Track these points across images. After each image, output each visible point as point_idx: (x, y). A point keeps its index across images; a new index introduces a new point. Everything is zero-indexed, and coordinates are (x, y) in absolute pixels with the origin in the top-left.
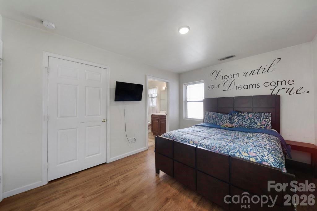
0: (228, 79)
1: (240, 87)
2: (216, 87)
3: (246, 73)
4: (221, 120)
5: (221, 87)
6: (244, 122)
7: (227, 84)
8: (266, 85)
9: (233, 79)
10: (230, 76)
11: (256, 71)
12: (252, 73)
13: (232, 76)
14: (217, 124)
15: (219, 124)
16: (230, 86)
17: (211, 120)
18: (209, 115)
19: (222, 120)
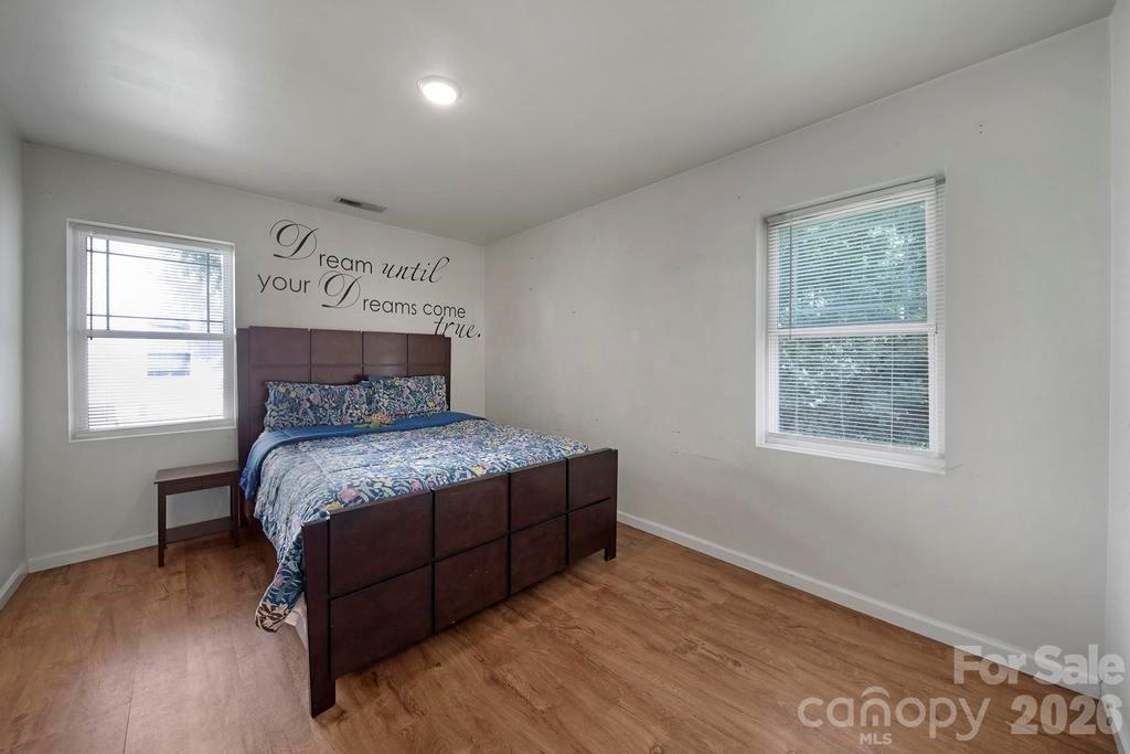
0: (340, 269)
1: (374, 305)
2: (296, 286)
3: (388, 268)
4: (344, 408)
5: (315, 289)
6: (402, 405)
7: (337, 287)
8: (428, 309)
9: (355, 274)
10: (347, 264)
11: (409, 273)
12: (402, 273)
13: (354, 265)
14: (335, 423)
15: (339, 424)
16: (345, 295)
17: (305, 413)
18: (293, 395)
19: (348, 408)
